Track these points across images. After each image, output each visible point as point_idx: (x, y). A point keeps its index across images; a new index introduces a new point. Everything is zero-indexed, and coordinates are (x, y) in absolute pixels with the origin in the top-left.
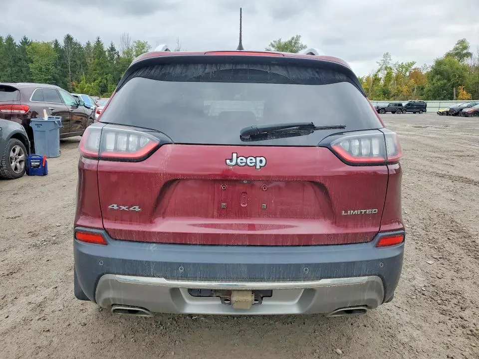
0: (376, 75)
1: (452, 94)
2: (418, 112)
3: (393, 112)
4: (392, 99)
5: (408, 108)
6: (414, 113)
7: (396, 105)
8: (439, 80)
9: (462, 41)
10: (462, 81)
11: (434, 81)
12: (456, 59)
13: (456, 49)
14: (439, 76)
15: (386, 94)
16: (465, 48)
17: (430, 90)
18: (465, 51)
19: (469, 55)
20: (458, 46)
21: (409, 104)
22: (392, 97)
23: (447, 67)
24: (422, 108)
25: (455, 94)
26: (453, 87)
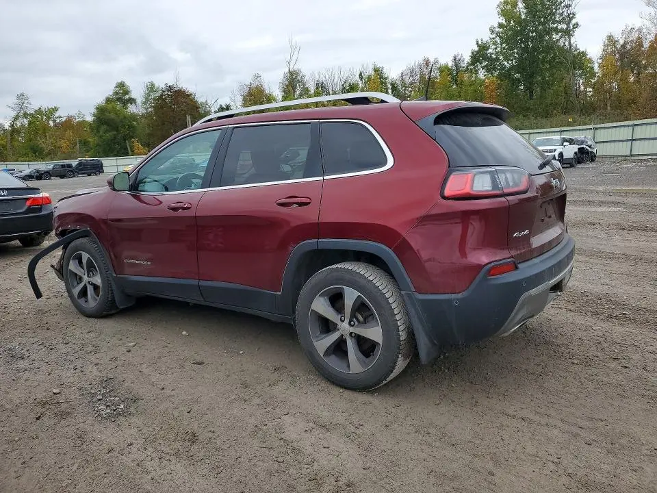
0: (13, 125)
1: (126, 149)
2: (93, 173)
3: (62, 177)
4: (47, 159)
5: (82, 170)
6: (89, 175)
7: (63, 166)
8: (106, 131)
9: (121, 84)
10: (134, 133)
11: (101, 133)
12: (119, 105)
13: (116, 93)
14: (104, 127)
15: (37, 153)
16: (127, 92)
17: (98, 145)
18: (127, 97)
19: (132, 101)
20: (117, 89)
21: (80, 164)
22: (47, 156)
23: (112, 116)
24: (97, 169)
25: (129, 147)
26: (125, 140)
